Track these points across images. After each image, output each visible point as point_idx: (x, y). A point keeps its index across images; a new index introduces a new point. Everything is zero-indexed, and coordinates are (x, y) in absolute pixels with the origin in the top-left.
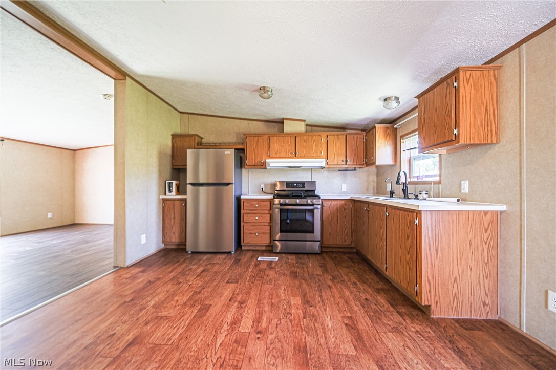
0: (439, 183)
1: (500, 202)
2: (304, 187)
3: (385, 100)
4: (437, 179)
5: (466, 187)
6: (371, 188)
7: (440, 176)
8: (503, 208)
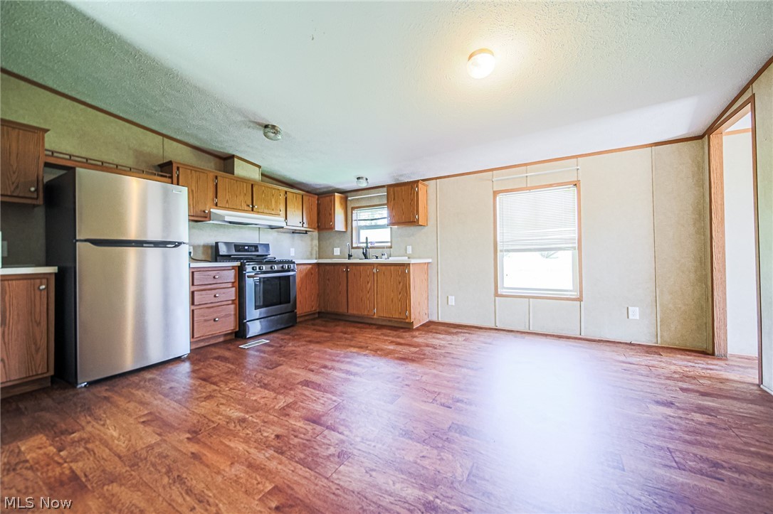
0: (391, 247)
1: (428, 258)
2: (258, 251)
3: (358, 178)
4: (389, 244)
5: (409, 250)
6: (314, 252)
7: (391, 242)
8: (430, 260)
